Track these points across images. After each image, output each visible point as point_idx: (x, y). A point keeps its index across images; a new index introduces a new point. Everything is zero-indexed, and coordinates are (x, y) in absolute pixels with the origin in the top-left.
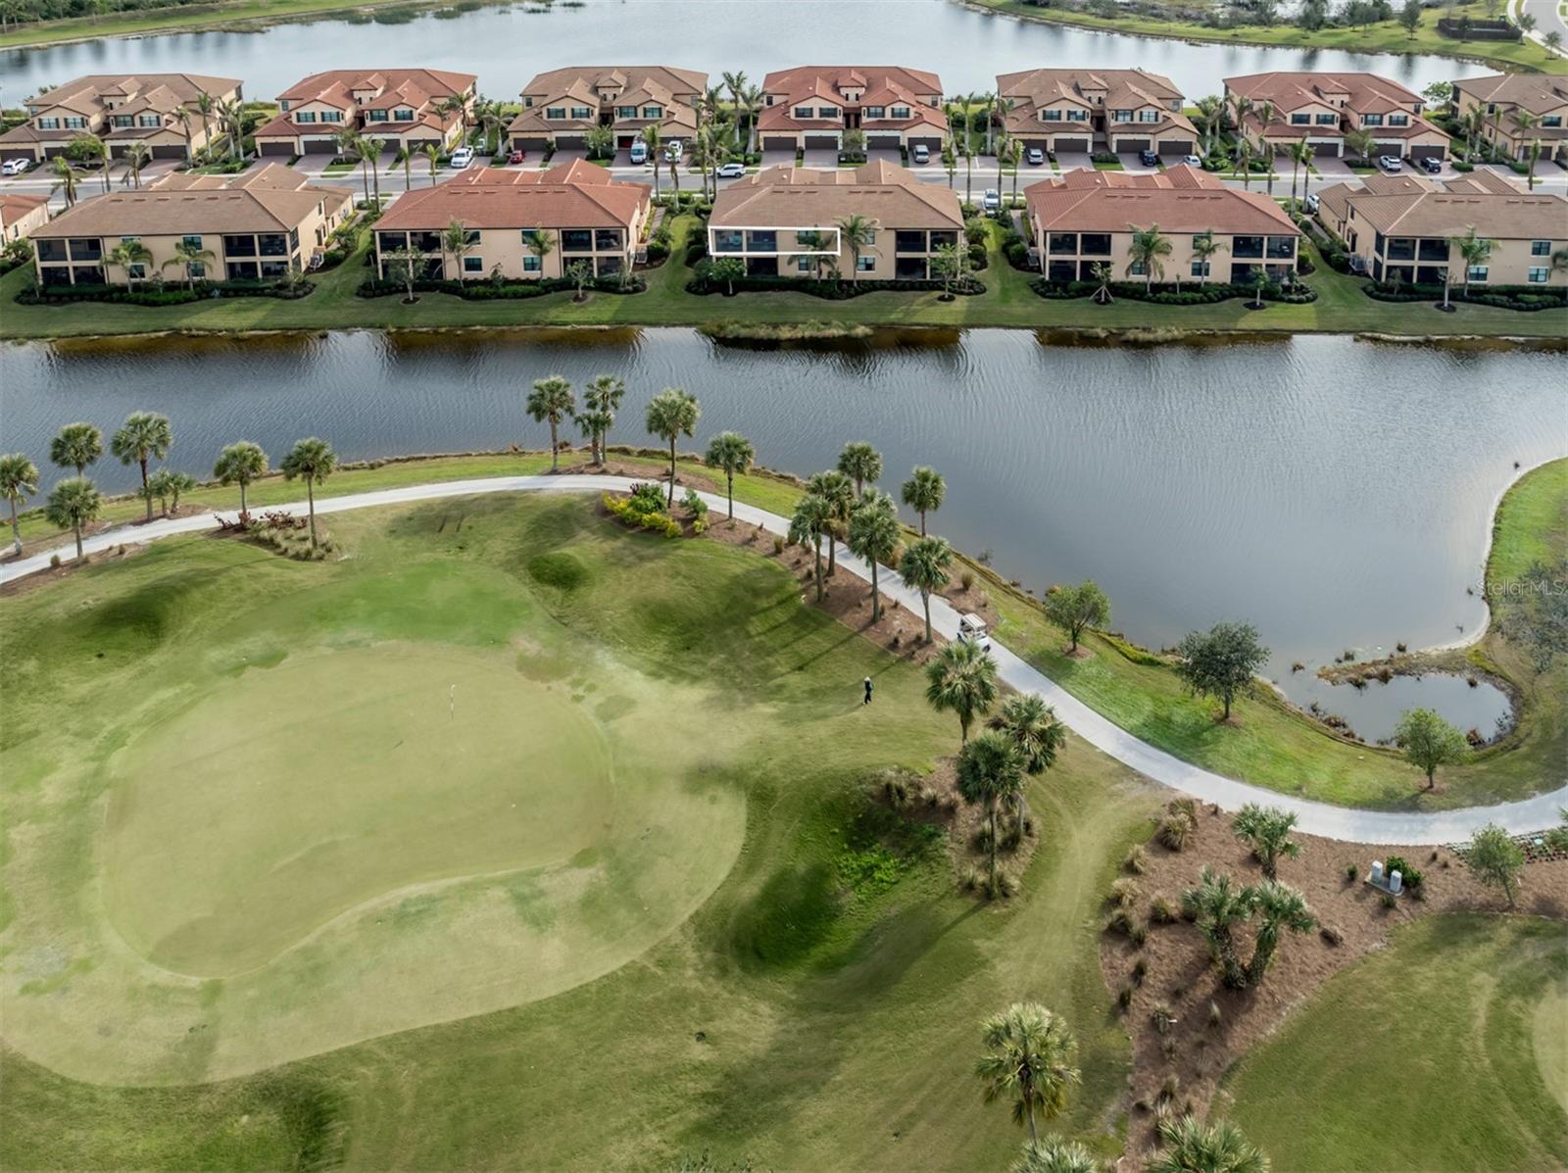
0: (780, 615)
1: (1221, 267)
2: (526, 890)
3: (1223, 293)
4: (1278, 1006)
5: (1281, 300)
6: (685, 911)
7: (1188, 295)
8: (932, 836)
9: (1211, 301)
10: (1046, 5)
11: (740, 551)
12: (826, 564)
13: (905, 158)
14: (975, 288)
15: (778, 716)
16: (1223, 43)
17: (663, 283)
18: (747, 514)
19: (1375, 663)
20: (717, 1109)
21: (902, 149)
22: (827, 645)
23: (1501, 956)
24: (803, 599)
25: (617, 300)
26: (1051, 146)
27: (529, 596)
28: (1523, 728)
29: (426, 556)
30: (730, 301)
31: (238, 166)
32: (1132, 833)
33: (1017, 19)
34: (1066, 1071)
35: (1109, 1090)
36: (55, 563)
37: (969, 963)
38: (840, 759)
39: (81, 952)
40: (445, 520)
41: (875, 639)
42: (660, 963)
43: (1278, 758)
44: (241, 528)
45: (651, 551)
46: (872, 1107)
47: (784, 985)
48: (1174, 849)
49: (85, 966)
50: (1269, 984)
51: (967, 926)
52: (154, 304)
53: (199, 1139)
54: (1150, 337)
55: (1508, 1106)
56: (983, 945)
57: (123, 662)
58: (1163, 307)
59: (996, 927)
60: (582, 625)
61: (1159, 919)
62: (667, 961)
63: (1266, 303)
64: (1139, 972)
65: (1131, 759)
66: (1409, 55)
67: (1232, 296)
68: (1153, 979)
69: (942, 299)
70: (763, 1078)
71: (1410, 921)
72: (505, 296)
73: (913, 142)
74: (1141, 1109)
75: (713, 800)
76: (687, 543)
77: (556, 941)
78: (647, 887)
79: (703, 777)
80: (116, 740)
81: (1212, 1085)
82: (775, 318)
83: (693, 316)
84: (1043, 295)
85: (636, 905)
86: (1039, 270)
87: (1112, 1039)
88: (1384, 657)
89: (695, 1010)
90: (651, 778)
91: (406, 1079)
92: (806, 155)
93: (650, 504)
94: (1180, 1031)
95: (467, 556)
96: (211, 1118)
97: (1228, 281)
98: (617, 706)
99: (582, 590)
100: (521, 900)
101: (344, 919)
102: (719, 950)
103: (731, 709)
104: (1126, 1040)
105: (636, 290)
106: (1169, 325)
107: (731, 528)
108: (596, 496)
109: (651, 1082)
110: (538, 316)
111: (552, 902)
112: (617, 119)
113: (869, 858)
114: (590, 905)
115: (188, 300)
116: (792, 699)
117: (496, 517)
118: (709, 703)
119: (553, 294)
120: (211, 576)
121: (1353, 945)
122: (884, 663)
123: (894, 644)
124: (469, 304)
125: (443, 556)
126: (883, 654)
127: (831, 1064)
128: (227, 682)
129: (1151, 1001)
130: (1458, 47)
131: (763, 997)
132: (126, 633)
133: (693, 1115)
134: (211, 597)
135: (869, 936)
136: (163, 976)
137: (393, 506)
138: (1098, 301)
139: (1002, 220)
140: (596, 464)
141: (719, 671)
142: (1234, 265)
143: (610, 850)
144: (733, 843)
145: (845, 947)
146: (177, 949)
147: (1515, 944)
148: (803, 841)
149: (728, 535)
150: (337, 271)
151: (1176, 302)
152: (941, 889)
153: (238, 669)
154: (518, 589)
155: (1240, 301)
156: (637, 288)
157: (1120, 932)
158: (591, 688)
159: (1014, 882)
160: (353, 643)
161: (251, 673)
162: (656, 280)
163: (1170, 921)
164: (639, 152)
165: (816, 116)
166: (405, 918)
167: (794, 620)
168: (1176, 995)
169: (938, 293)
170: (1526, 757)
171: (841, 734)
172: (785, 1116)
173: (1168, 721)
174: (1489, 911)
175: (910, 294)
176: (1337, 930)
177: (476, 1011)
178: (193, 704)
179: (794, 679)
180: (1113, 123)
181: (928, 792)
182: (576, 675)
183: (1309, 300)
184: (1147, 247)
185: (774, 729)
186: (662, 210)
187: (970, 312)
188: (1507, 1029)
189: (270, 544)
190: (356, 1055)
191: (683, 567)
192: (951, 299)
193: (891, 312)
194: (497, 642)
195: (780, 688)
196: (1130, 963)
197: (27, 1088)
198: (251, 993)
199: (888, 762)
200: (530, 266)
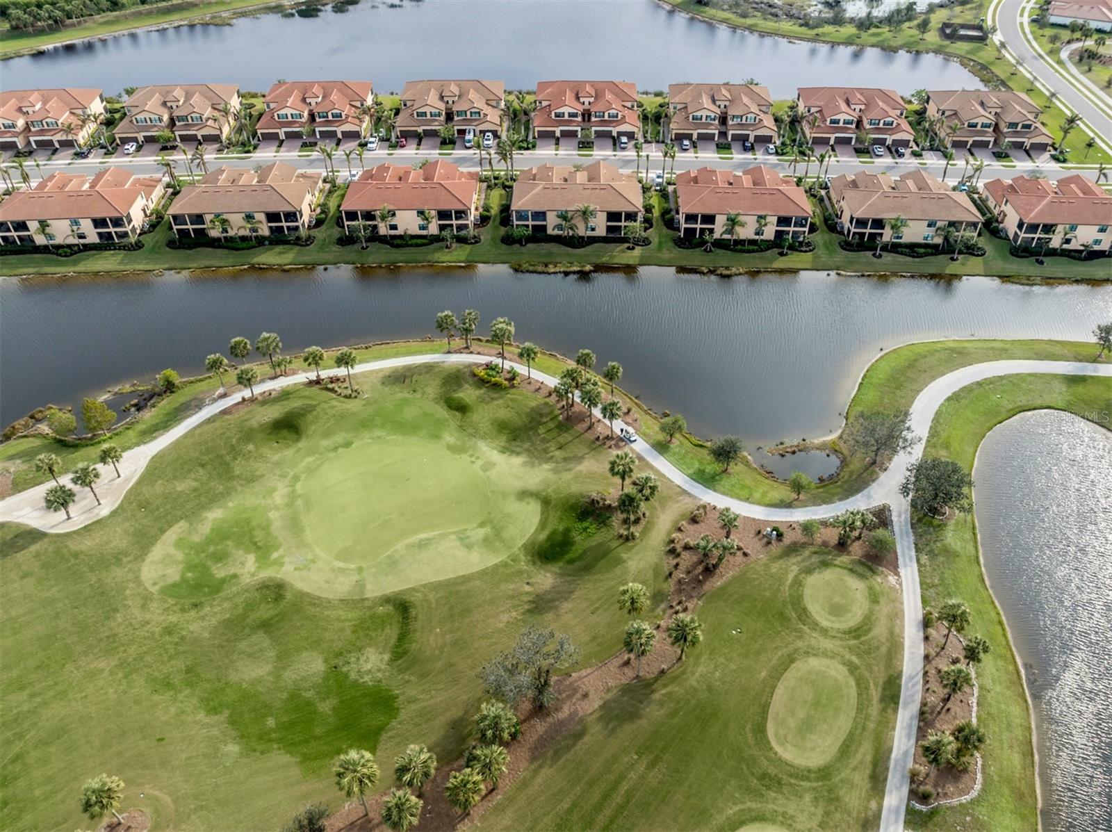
0: (552, 425)
1: (769, 233)
2: (462, 536)
3: (769, 245)
4: (722, 576)
5: (797, 250)
6: (520, 543)
7: (751, 247)
8: (610, 517)
9: (762, 251)
10: (706, 4)
11: (534, 395)
12: (570, 401)
13: (615, 144)
14: (646, 242)
15: (552, 470)
16: (809, 40)
17: (489, 237)
18: (537, 375)
19: (791, 447)
20: (534, 605)
21: (613, 138)
22: (571, 438)
23: (803, 561)
24: (561, 418)
25: (468, 247)
26: (695, 137)
27: (447, 416)
28: (842, 474)
29: (400, 396)
30: (523, 249)
31: (251, 148)
32: (683, 516)
33: (687, 16)
34: (645, 602)
35: (662, 601)
36: (244, 399)
37: (619, 561)
38: (575, 489)
39: (310, 557)
40: (405, 377)
41: (590, 436)
42: (512, 560)
43: (743, 487)
44: (318, 382)
45: (496, 395)
46: (585, 605)
47: (556, 567)
48: (696, 522)
49: (313, 561)
50: (721, 569)
51: (619, 549)
52: (237, 249)
53: (368, 613)
54: (728, 272)
55: (790, 607)
56: (624, 556)
57: (288, 446)
58: (738, 255)
59: (629, 550)
60: (471, 430)
61: (687, 547)
62: (515, 560)
63: (789, 252)
64: (677, 565)
65: (686, 487)
66: (918, 53)
67: (773, 248)
68: (682, 567)
69: (628, 248)
70: (549, 597)
71: (776, 548)
72: (411, 246)
73: (620, 134)
74: (671, 607)
75: (528, 503)
76: (512, 391)
77: (475, 554)
78: (506, 534)
79: (524, 495)
80: (296, 478)
81: (696, 600)
82: (547, 260)
83: (505, 258)
84: (679, 247)
85: (502, 541)
86: (678, 230)
87: (665, 586)
88: (796, 444)
89: (525, 575)
90: (504, 495)
91: (432, 597)
92: (561, 141)
93: (494, 373)
94: (688, 584)
95: (418, 395)
96: (370, 608)
97: (772, 238)
98: (488, 466)
99: (469, 414)
100: (461, 539)
101: (400, 547)
102: (533, 556)
103: (533, 466)
104: (670, 586)
105: (476, 242)
106: (740, 264)
107: (530, 383)
108: (469, 366)
109: (512, 597)
110: (429, 257)
111: (473, 540)
112: (456, 118)
113: (585, 524)
114: (486, 541)
115: (253, 247)
116: (557, 462)
117: (427, 376)
118: (524, 464)
119: (435, 244)
120: (314, 407)
121: (753, 556)
122: (593, 446)
123: (598, 439)
124: (394, 250)
125: (407, 395)
126: (593, 442)
127: (572, 592)
128: (332, 454)
129: (679, 574)
130: (946, 46)
131: (549, 572)
132: (285, 432)
133: (526, 607)
134: (316, 417)
135: (585, 552)
136: (341, 565)
137: (381, 370)
138: (706, 250)
139: (664, 194)
140: (467, 348)
141: (528, 450)
142: (777, 231)
143: (491, 522)
144: (536, 520)
145: (577, 555)
146: (345, 555)
147: (809, 556)
148: (561, 519)
149: (528, 386)
150: (324, 227)
151: (744, 251)
152: (611, 537)
153: (335, 449)
154: (441, 412)
155: (776, 251)
156: (477, 240)
157: (672, 552)
158: (478, 458)
159: (637, 534)
160: (379, 437)
161: (340, 450)
162: (486, 234)
163: (690, 548)
164: (470, 141)
165: (566, 117)
166: (422, 545)
167: (557, 427)
168: (689, 572)
169: (626, 245)
170: (839, 487)
171: (576, 477)
172: (556, 608)
173: (704, 471)
174: (804, 545)
175: (613, 245)
176: (748, 551)
177: (451, 576)
178: (321, 464)
179: (558, 453)
180: (730, 122)
181: (608, 502)
182: (470, 453)
183: (810, 251)
184: (733, 222)
185: (551, 476)
186: (485, 184)
187: (642, 257)
188: (797, 583)
189: (332, 390)
190: (413, 589)
191: (510, 403)
192: (633, 248)
193: (603, 256)
194: (437, 437)
195: (552, 457)
196: (674, 562)
197: (308, 599)
198: (374, 570)
199: (593, 490)
200: (423, 228)
